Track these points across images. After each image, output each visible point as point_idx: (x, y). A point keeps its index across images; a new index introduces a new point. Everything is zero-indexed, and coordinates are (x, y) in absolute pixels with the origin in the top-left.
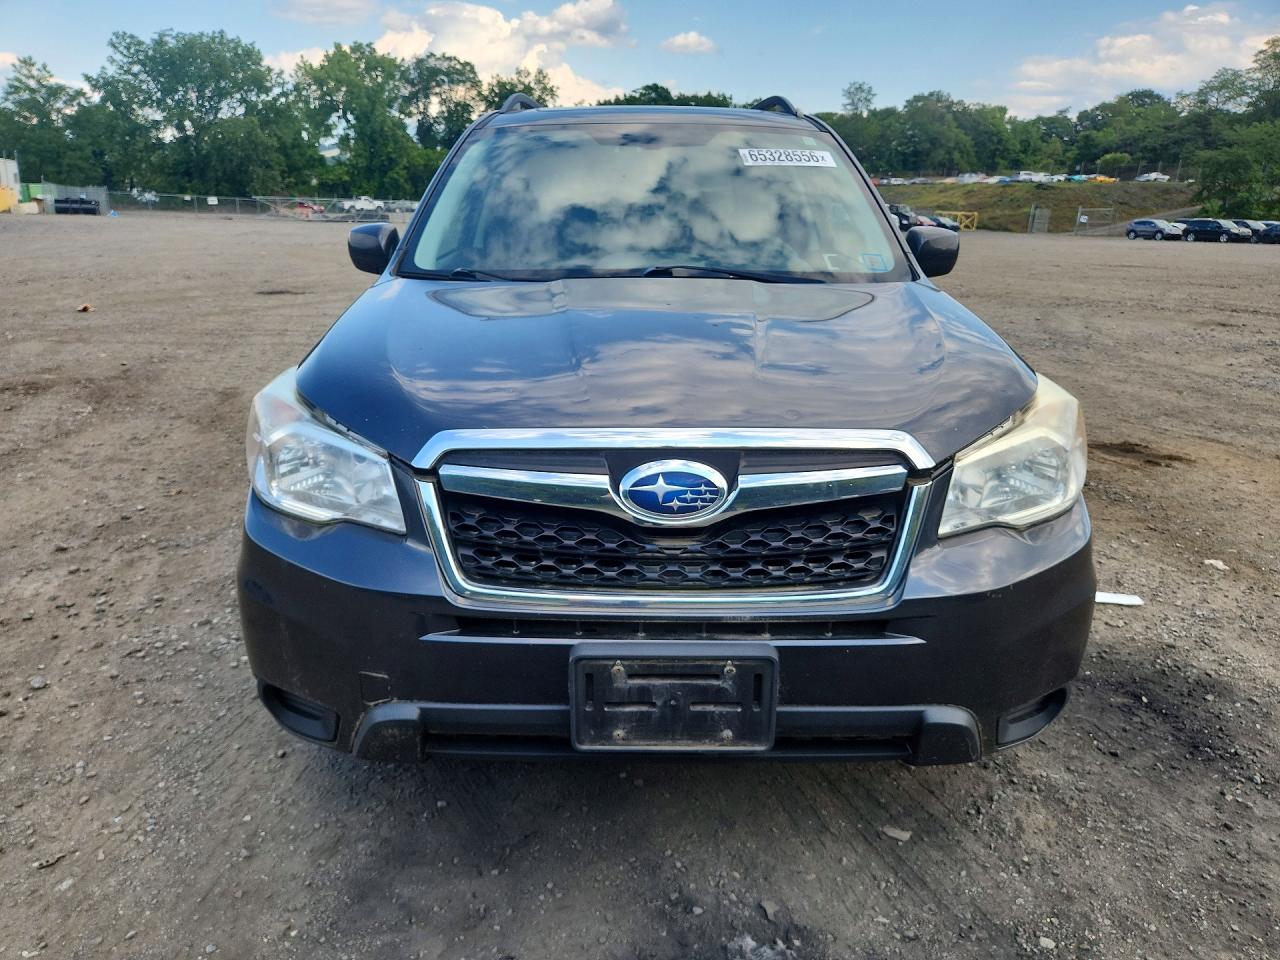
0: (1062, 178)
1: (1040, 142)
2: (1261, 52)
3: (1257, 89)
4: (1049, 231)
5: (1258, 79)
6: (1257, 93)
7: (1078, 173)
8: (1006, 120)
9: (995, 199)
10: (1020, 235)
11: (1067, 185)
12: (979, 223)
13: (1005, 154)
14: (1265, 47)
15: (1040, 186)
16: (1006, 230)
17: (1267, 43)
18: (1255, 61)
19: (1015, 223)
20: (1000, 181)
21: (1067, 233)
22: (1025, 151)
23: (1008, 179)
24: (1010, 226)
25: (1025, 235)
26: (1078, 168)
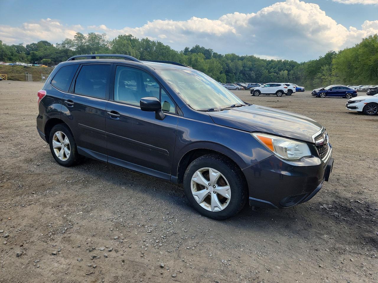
0: (31, 65)
1: (16, 53)
2: (75, 36)
3: (77, 45)
4: (33, 81)
5: (76, 43)
6: (77, 46)
7: (36, 64)
8: (2, 45)
9: (11, 70)
10: (24, 82)
11: (33, 67)
12: (8, 78)
13: (5, 56)
14: (76, 35)
15: (25, 67)
16: (18, 80)
17: (76, 33)
18: (74, 38)
19: (21, 78)
20: (10, 65)
21: (39, 82)
22: (12, 55)
23: (13, 64)
24: (20, 79)
25: (26, 82)
26: (36, 62)
